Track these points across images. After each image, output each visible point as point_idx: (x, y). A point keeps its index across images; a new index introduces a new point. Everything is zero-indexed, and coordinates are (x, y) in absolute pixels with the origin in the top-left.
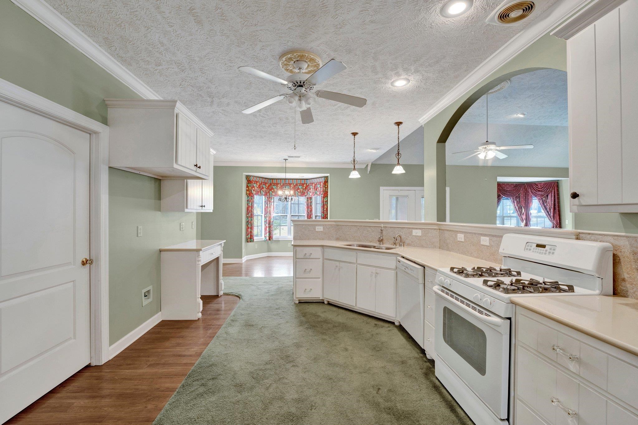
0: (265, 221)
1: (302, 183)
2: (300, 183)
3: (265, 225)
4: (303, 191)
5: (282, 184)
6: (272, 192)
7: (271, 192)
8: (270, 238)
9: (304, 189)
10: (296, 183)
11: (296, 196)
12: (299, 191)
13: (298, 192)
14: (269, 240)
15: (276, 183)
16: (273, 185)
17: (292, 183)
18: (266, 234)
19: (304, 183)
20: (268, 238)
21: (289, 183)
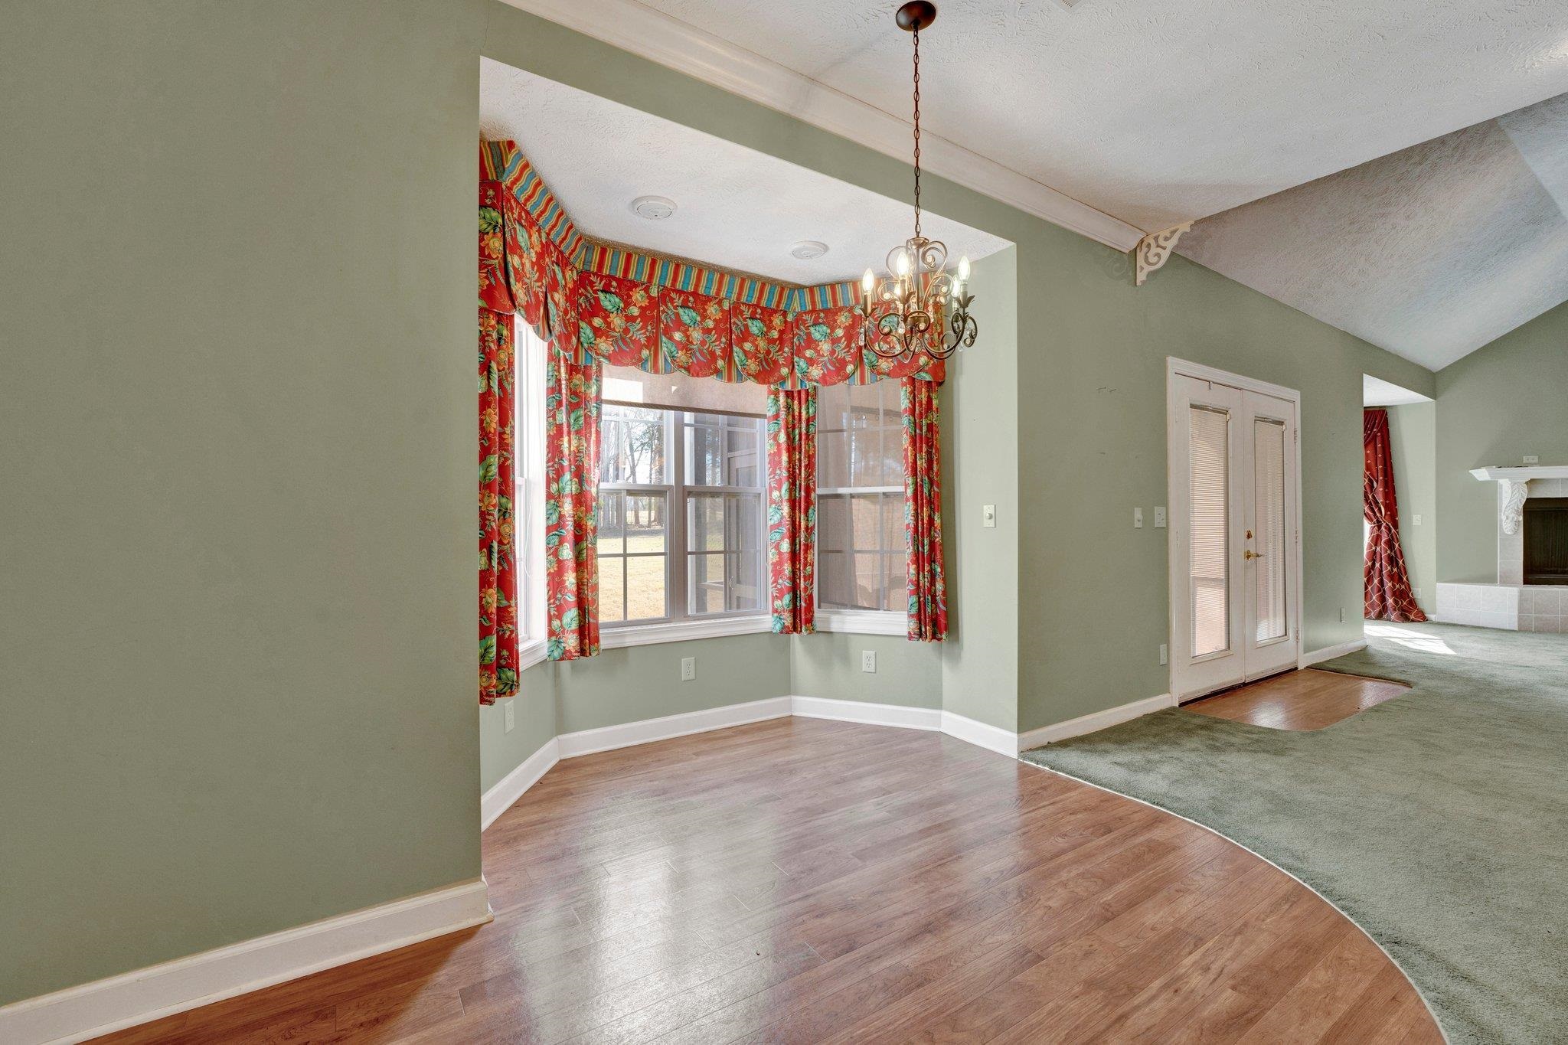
0: (554, 529)
1: (763, 303)
2: (754, 301)
3: (554, 552)
4: (768, 352)
5: (654, 292)
6: (597, 332)
7: (586, 331)
8: (586, 632)
9: (772, 341)
10: (734, 297)
11: (734, 373)
12: (748, 346)
13: (745, 352)
14: (583, 652)
15: (620, 274)
16: (599, 286)
17: (713, 293)
18: (559, 617)
19: (773, 306)
20: (571, 642)
21: (695, 294)
